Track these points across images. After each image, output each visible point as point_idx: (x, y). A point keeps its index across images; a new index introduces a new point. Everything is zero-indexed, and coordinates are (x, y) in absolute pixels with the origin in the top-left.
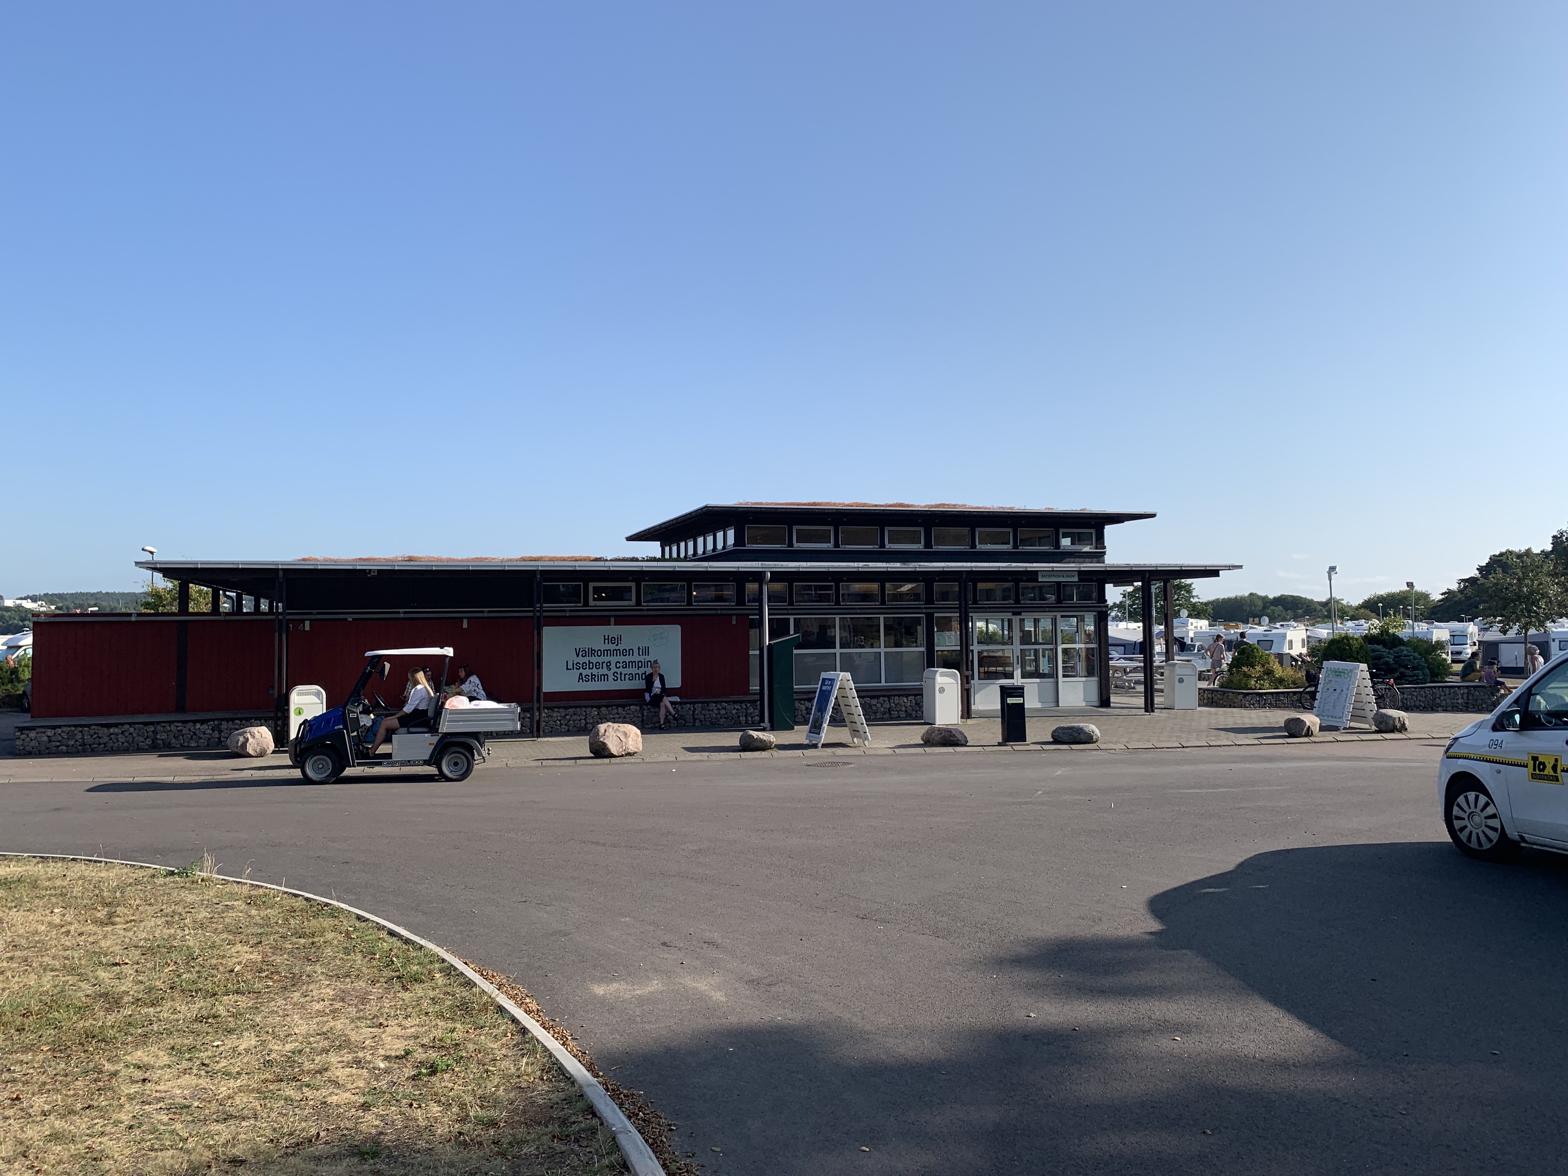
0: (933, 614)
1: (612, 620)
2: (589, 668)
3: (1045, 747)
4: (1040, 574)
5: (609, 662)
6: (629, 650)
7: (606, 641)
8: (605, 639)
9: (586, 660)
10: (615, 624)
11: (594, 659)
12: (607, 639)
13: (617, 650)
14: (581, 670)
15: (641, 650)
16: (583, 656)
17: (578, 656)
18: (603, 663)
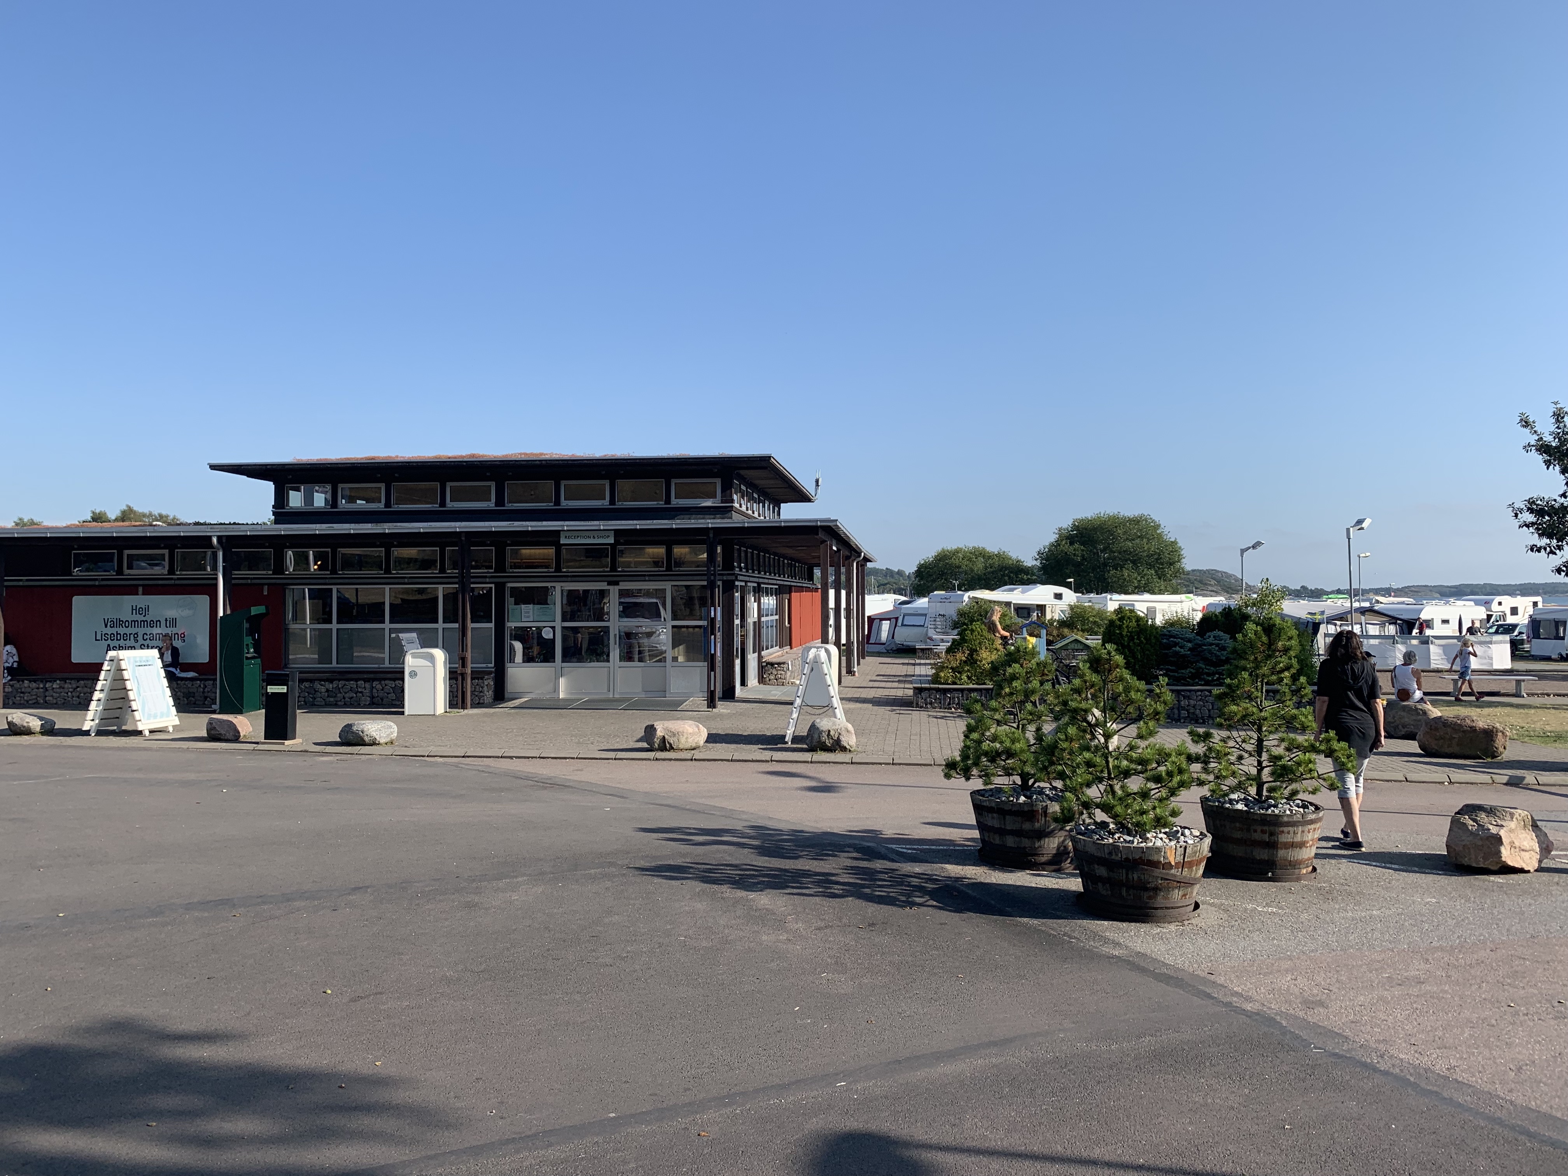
0: (504, 584)
1: (140, 589)
2: (117, 640)
3: (329, 749)
4: (562, 535)
5: (136, 634)
6: (157, 621)
7: (134, 611)
8: (133, 610)
9: (114, 631)
10: (143, 594)
11: (122, 631)
12: (135, 610)
13: (144, 621)
14: (109, 642)
15: (168, 622)
16: (111, 627)
17: (106, 626)
18: (130, 634)
